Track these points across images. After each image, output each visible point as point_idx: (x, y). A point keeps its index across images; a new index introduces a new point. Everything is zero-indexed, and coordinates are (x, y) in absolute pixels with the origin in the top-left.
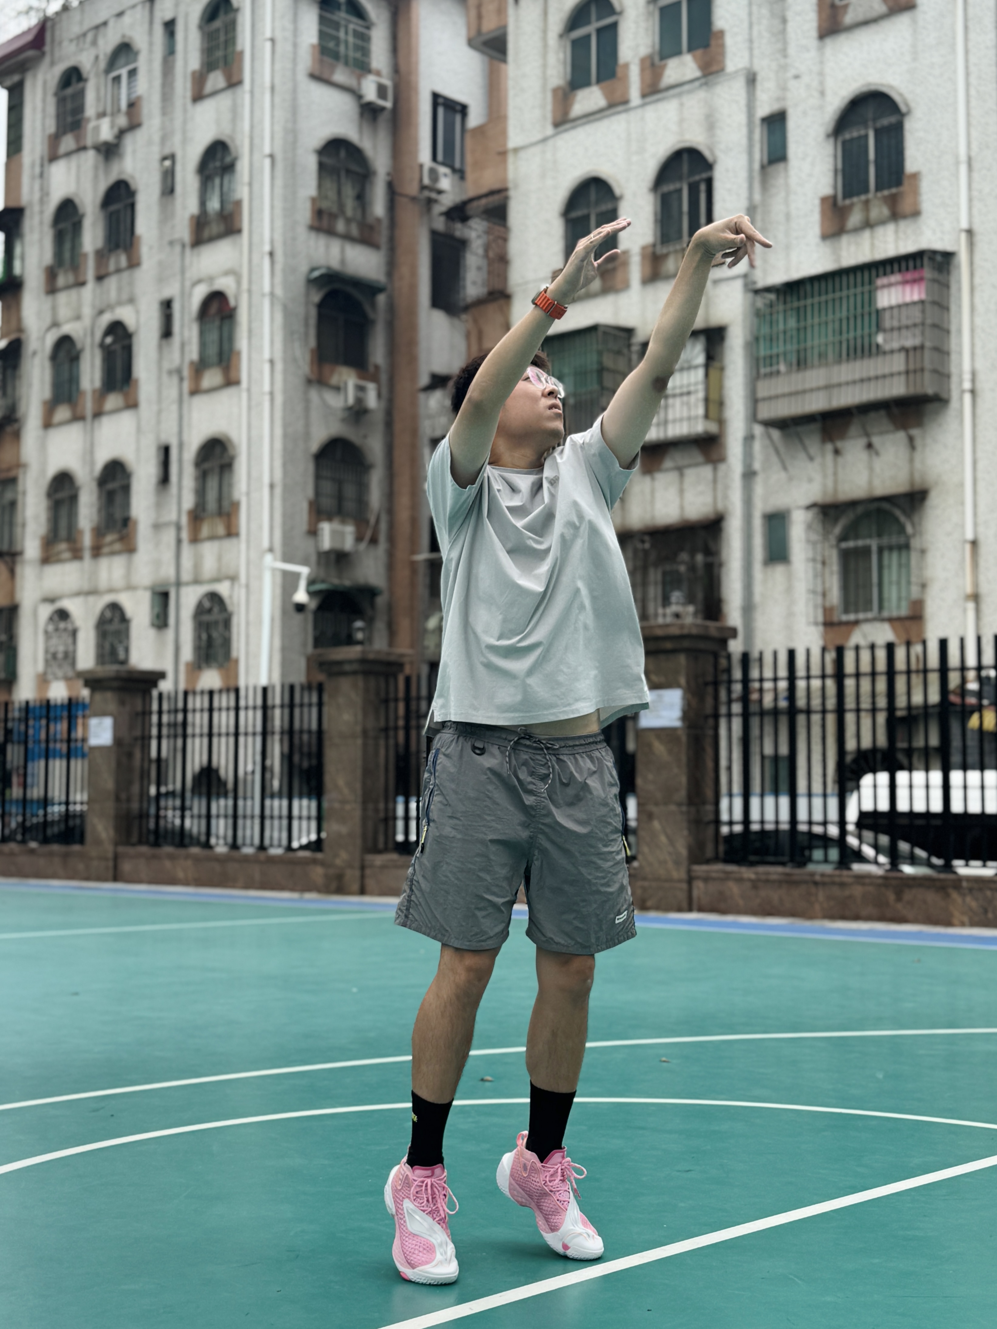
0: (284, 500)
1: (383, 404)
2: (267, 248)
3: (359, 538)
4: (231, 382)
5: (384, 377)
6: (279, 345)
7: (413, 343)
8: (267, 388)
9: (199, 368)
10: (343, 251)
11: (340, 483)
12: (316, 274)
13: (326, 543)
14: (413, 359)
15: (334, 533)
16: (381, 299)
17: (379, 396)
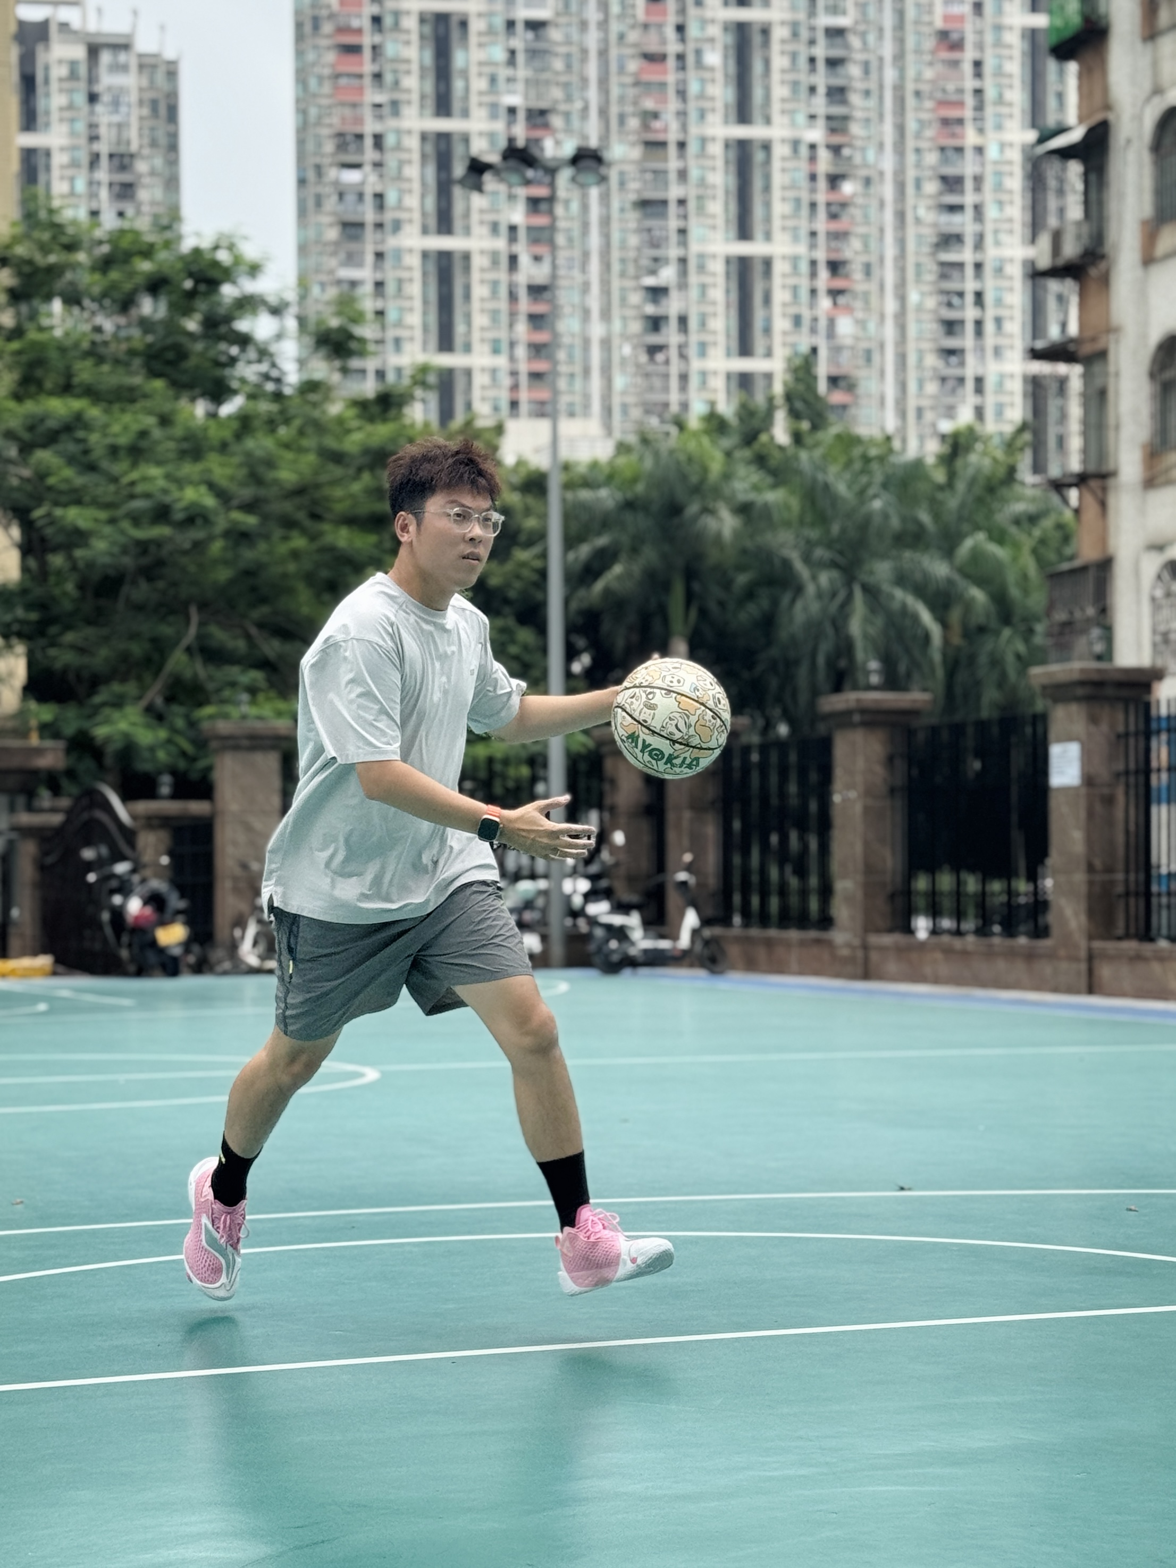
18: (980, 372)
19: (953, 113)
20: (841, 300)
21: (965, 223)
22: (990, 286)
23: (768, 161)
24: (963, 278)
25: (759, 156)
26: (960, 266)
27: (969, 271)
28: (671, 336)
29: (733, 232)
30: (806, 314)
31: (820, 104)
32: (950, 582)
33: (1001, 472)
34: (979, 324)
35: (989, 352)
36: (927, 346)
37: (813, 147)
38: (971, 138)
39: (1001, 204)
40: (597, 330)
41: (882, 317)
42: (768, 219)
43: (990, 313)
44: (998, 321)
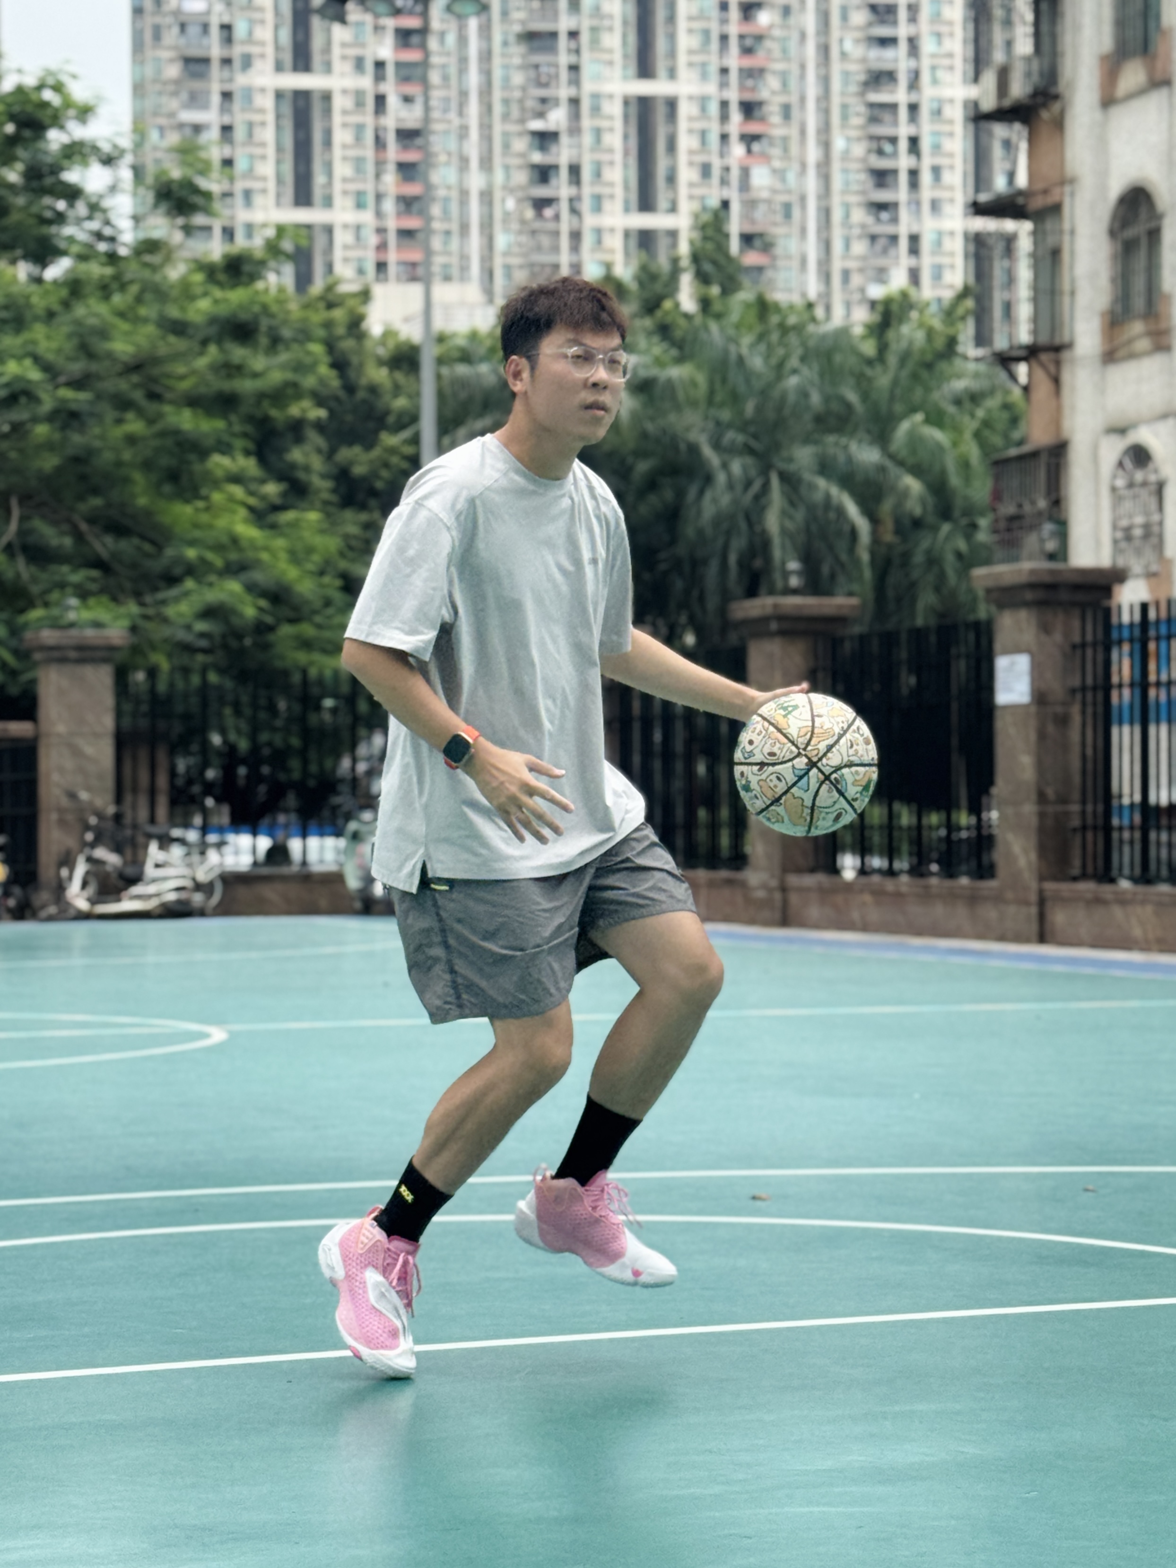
18: (915, 229)
20: (756, 147)
21: (898, 59)
22: (926, 130)
24: (895, 123)
26: (892, 107)
27: (903, 113)
28: (562, 188)
29: (632, 70)
30: (717, 164)
32: (882, 469)
33: (940, 343)
34: (914, 174)
35: (926, 207)
36: (854, 199)
39: (938, 36)
40: (476, 181)
41: (803, 166)
42: (672, 51)
43: (927, 162)
44: (936, 171)
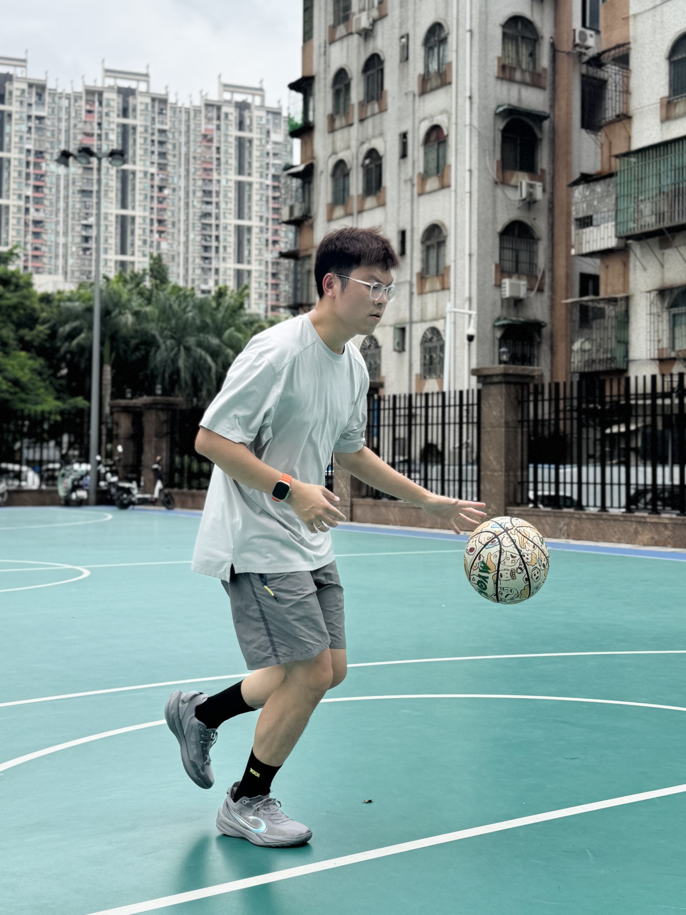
0: (479, 264)
1: (547, 196)
2: (468, 94)
3: (530, 289)
4: (444, 186)
5: (548, 178)
6: (475, 159)
7: (568, 153)
8: (467, 189)
9: (424, 177)
10: (519, 93)
11: (517, 252)
12: (501, 109)
13: (507, 293)
14: (568, 165)
15: (512, 285)
16: (546, 124)
17: (544, 190)
18: (217, 266)
19: (208, 166)
20: (163, 235)
21: (212, 209)
22: (222, 233)
23: (134, 178)
24: (211, 230)
25: (130, 177)
26: (210, 225)
27: (214, 227)
28: (92, 244)
29: (119, 206)
30: (149, 240)
31: (155, 158)
34: (217, 248)
35: (221, 259)
36: (196, 255)
37: (152, 175)
38: (215, 176)
39: (226, 203)
40: (61, 240)
41: (179, 243)
42: (134, 201)
43: (222, 244)
44: (225, 248)
